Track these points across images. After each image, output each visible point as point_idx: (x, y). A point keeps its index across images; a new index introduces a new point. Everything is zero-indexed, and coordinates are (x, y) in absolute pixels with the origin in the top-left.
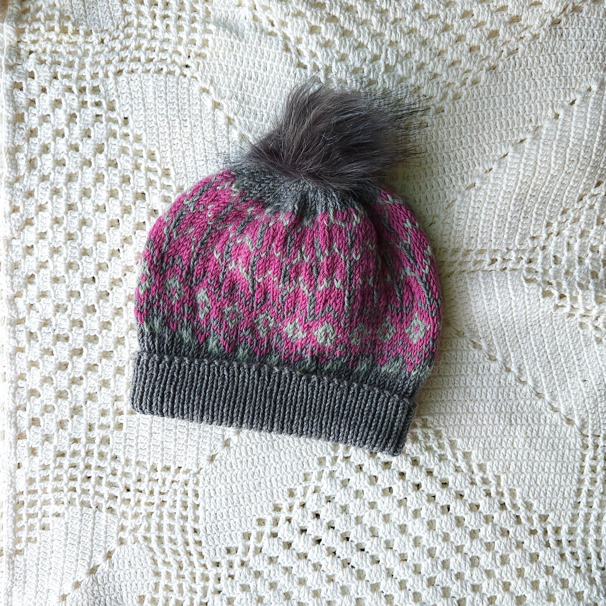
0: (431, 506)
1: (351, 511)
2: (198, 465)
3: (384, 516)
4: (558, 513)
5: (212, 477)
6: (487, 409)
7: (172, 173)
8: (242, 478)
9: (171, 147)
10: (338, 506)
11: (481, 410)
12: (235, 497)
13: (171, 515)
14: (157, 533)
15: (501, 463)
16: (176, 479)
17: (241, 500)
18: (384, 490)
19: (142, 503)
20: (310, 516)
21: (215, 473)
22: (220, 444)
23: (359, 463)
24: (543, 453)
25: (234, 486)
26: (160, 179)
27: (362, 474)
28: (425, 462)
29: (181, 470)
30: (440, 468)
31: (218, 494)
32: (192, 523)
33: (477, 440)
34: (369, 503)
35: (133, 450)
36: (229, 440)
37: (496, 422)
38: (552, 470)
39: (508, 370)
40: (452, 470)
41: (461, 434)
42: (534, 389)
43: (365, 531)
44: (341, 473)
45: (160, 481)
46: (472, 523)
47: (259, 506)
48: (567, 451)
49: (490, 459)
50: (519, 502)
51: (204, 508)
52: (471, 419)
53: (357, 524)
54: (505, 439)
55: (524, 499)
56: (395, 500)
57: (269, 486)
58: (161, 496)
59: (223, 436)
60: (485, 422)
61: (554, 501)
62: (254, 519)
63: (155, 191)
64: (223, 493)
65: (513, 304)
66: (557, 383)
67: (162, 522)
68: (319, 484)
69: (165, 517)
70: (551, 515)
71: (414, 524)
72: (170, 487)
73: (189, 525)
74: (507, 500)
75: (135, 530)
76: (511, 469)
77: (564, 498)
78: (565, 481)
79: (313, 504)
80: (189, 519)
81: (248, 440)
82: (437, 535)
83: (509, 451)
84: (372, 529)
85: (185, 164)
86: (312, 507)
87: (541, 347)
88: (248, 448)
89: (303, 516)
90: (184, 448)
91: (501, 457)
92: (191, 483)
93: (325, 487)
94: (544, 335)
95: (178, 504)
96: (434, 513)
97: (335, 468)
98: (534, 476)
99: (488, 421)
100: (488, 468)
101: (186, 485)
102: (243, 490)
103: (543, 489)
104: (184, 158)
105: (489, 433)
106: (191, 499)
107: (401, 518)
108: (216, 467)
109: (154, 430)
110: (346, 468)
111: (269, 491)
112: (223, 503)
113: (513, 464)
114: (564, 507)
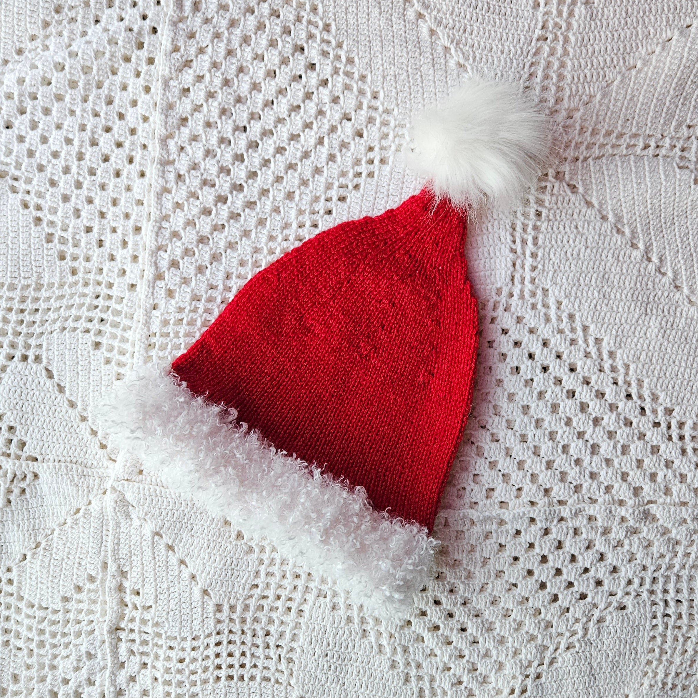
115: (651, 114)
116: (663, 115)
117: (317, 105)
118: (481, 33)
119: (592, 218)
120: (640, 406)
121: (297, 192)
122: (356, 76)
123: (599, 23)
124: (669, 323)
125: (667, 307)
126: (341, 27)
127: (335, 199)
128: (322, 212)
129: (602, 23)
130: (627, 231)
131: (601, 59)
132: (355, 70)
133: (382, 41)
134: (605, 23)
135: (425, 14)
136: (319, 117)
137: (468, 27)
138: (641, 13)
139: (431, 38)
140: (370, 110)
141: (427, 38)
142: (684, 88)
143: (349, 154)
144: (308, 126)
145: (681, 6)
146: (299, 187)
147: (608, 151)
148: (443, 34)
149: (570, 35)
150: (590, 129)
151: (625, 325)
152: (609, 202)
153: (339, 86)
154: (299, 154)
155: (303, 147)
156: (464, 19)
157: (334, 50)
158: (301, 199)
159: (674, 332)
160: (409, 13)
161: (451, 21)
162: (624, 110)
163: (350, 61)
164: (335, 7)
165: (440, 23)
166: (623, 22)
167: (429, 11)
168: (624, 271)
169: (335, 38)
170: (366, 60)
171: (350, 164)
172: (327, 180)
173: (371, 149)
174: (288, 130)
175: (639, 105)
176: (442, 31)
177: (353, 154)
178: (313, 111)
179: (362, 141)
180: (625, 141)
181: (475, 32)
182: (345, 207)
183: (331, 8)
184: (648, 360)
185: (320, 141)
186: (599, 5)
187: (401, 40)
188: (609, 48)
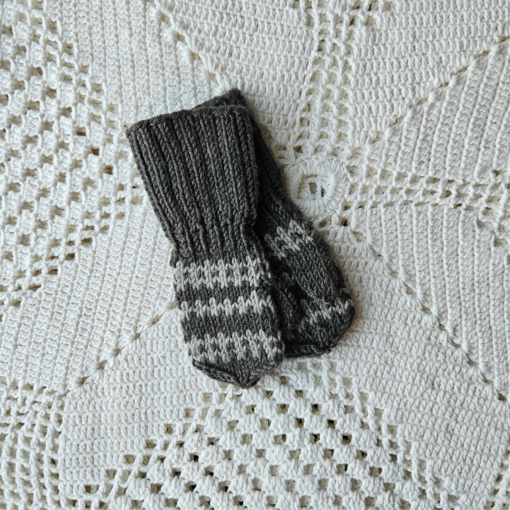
0: (327, 463)
1: (234, 457)
2: (65, 386)
3: (272, 467)
4: (471, 496)
5: (80, 402)
6: (408, 366)
7: (75, 50)
8: (113, 407)
9: (76, 19)
10: (221, 451)
11: (402, 364)
12: (102, 427)
13: (27, 440)
14: (8, 459)
15: (415, 429)
16: (38, 400)
17: (109, 431)
18: (276, 437)
20: (186, 457)
21: (84, 398)
22: (93, 367)
23: (252, 403)
24: (465, 427)
25: (103, 415)
26: (61, 54)
28: (327, 412)
29: (45, 390)
30: (345, 421)
31: (84, 422)
32: (50, 452)
33: (392, 397)
34: (257, 450)
36: (105, 362)
37: (417, 381)
38: (473, 448)
39: (441, 327)
40: (357, 425)
41: (374, 387)
42: (467, 355)
43: (247, 483)
44: (229, 413)
45: (19, 400)
46: (370, 489)
47: (129, 441)
48: (493, 429)
49: (403, 422)
50: (428, 476)
51: (66, 437)
52: (388, 373)
53: (239, 473)
54: (424, 403)
55: (433, 474)
56: (287, 451)
57: (143, 419)
58: (19, 417)
59: (98, 358)
60: (404, 379)
62: (121, 455)
63: (54, 68)
64: (90, 421)
65: (460, 249)
66: (495, 353)
67: (16, 446)
68: (202, 423)
69: (20, 441)
70: (463, 497)
71: (303, 481)
72: (31, 408)
73: (47, 454)
74: (414, 470)
76: (425, 438)
77: (480, 482)
78: (485, 463)
79: (193, 445)
80: (47, 447)
81: (126, 364)
82: (328, 497)
83: (426, 417)
84: (255, 481)
85: (91, 42)
86: (190, 448)
87: (484, 310)
88: (124, 374)
89: (179, 457)
90: (51, 365)
91: (416, 422)
92: (54, 406)
93: (209, 426)
94: (492, 296)
95: (36, 429)
96: (328, 471)
97: (221, 407)
98: (450, 451)
99: (407, 379)
100: (399, 431)
101: (50, 407)
102: (112, 420)
103: (459, 467)
104: (90, 35)
105: (406, 393)
106: (52, 425)
107: (289, 472)
108: (86, 392)
109: (20, 341)
110: (235, 408)
111: (143, 425)
112: (89, 434)
113: (428, 432)
114: (479, 491)
115: (449, 156)
116: (463, 159)
117: (58, 137)
118: (249, 56)
119: (380, 273)
120: (420, 488)
121: (33, 236)
122: (104, 106)
123: (382, 49)
124: (458, 402)
125: (457, 384)
126: (85, 50)
127: (78, 242)
128: (62, 257)
129: (386, 48)
130: (418, 291)
131: (387, 90)
132: (102, 99)
133: (133, 67)
134: (389, 49)
135: (184, 35)
136: (60, 150)
137: (235, 49)
138: (431, 37)
139: (192, 63)
140: (122, 145)
141: (188, 63)
142: (483, 130)
143: (95, 193)
144: (47, 160)
145: (476, 29)
146: (35, 230)
147: (402, 197)
148: (206, 59)
149: (350, 60)
150: (379, 171)
151: (408, 397)
152: (401, 256)
153: (85, 117)
154: (35, 192)
155: (40, 183)
156: (229, 40)
157: (76, 74)
158: (37, 243)
159: (463, 412)
160: (165, 35)
161: (214, 43)
162: (417, 151)
163: (97, 89)
164: (76, 26)
165: (201, 46)
166: (410, 47)
167: (189, 31)
168: (412, 336)
169: (77, 61)
170: (115, 88)
171: (96, 204)
172: (68, 222)
173: (122, 188)
174: (23, 165)
175: (434, 146)
176: (204, 55)
177: (99, 193)
178: (52, 144)
179: (111, 178)
180: (421, 186)
181: (242, 55)
182: (90, 252)
183: (72, 26)
184: (432, 440)
185: (62, 178)
186: (381, 27)
187: (157, 66)
188: (396, 78)
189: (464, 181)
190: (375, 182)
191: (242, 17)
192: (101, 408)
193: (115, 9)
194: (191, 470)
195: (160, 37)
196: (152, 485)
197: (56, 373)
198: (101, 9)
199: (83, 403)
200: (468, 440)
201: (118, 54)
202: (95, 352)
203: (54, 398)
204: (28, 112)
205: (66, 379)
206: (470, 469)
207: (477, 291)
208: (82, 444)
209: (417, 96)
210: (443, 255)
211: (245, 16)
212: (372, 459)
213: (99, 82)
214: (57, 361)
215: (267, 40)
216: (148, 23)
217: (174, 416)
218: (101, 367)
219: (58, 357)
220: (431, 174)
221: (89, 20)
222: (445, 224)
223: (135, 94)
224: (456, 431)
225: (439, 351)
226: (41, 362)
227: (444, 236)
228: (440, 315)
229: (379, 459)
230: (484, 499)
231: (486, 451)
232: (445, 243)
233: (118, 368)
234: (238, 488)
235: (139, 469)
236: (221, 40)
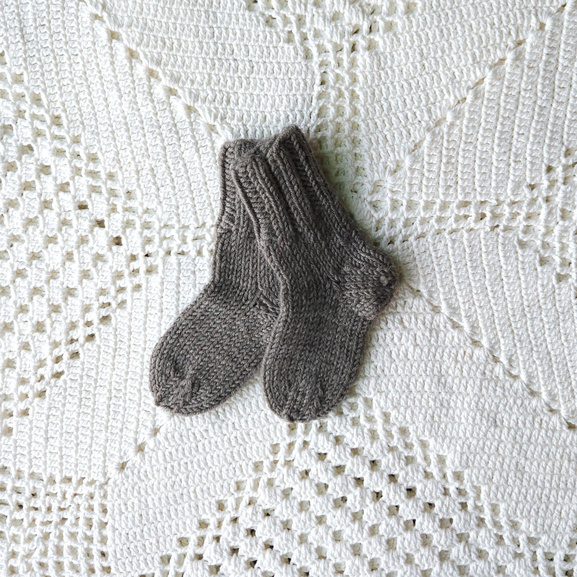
0: (393, 521)
1: (293, 527)
2: (105, 474)
3: (335, 533)
4: (552, 536)
5: (123, 489)
6: (466, 405)
7: (64, 121)
8: (159, 489)
10: (278, 522)
11: (459, 404)
12: (151, 512)
13: (73, 536)
14: (55, 558)
15: (482, 472)
16: (78, 492)
17: (158, 516)
18: (335, 501)
19: (37, 522)
20: (242, 533)
21: (126, 484)
22: (131, 451)
23: (305, 468)
24: (535, 463)
25: (149, 499)
26: (49, 128)
27: (307, 482)
28: (388, 467)
29: (85, 481)
30: (407, 474)
31: (130, 509)
32: (99, 545)
33: (454, 441)
34: (317, 517)
35: (25, 460)
36: (144, 444)
37: (478, 421)
38: (547, 485)
39: (496, 360)
40: (421, 476)
41: (433, 433)
42: (527, 386)
43: (310, 553)
44: (282, 481)
45: (59, 495)
46: (442, 542)
47: (180, 523)
48: (566, 462)
49: (469, 467)
50: (503, 520)
51: (113, 527)
52: (446, 416)
53: (301, 543)
54: (488, 443)
55: (509, 517)
56: (349, 514)
57: (193, 498)
58: (61, 513)
59: (136, 440)
60: (463, 420)
61: (548, 522)
62: (175, 539)
63: (44, 143)
64: (136, 507)
65: (503, 274)
66: (558, 380)
67: (62, 544)
68: (255, 495)
69: (65, 538)
70: (544, 538)
71: (370, 543)
72: (72, 502)
73: (96, 547)
74: (487, 516)
75: (29, 555)
76: (494, 479)
77: (560, 519)
78: (563, 498)
79: (247, 520)
80: (95, 541)
81: (167, 443)
82: (398, 557)
83: (493, 458)
84: (319, 550)
85: (80, 110)
86: (245, 523)
87: (539, 334)
88: (167, 453)
89: (235, 534)
90: (87, 454)
91: (483, 464)
92: (96, 496)
93: (262, 498)
94: (545, 320)
95: (81, 522)
96: (395, 529)
97: (274, 475)
98: (523, 490)
99: (467, 420)
100: (466, 477)
101: (92, 498)
102: (160, 503)
103: (535, 507)
104: (78, 102)
105: (468, 435)
106: (97, 516)
107: (354, 536)
108: (128, 477)
109: (51, 434)
110: (288, 475)
111: (192, 504)
112: (137, 521)
113: (497, 474)
114: (560, 529)
189: (497, 200)
190: (402, 215)
191: (235, 60)
192: (147, 492)
193: (100, 72)
194: (249, 547)
195: (151, 94)
196: (210, 567)
197: (94, 461)
198: (85, 73)
199: (127, 490)
200: (541, 477)
201: (110, 119)
202: (132, 435)
203: (95, 488)
204: (25, 193)
205: (105, 467)
206: (547, 507)
207: (529, 315)
208: (131, 533)
209: (434, 117)
210: (486, 283)
211: (238, 58)
212: (440, 510)
213: (94, 152)
214: (93, 449)
215: (265, 81)
216: (137, 82)
217: (225, 491)
218: (140, 449)
219: (94, 445)
220: (460, 198)
221: (74, 87)
222: (484, 249)
223: (134, 158)
224: (527, 469)
225: (496, 386)
226: (77, 452)
227: (485, 262)
228: (492, 347)
229: (448, 509)
230: (567, 537)
231: (562, 485)
232: (486, 269)
233: (159, 449)
234: (301, 558)
235: (194, 551)
236: (216, 88)
